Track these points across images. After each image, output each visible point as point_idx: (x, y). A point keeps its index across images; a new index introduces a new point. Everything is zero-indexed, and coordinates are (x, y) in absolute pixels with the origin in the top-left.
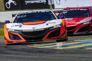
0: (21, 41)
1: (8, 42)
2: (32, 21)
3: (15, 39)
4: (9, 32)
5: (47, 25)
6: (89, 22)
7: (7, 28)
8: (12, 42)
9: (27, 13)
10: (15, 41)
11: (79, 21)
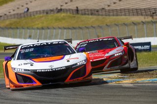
0: (35, 85)
1: (16, 86)
2: (44, 57)
3: (25, 82)
4: (16, 73)
5: (68, 61)
6: (122, 52)
7: (12, 68)
8: (22, 86)
9: (33, 45)
10: (25, 85)
11: (108, 53)
